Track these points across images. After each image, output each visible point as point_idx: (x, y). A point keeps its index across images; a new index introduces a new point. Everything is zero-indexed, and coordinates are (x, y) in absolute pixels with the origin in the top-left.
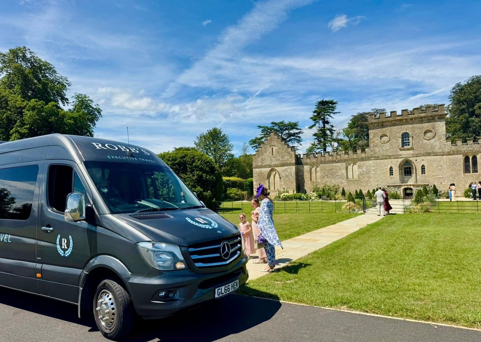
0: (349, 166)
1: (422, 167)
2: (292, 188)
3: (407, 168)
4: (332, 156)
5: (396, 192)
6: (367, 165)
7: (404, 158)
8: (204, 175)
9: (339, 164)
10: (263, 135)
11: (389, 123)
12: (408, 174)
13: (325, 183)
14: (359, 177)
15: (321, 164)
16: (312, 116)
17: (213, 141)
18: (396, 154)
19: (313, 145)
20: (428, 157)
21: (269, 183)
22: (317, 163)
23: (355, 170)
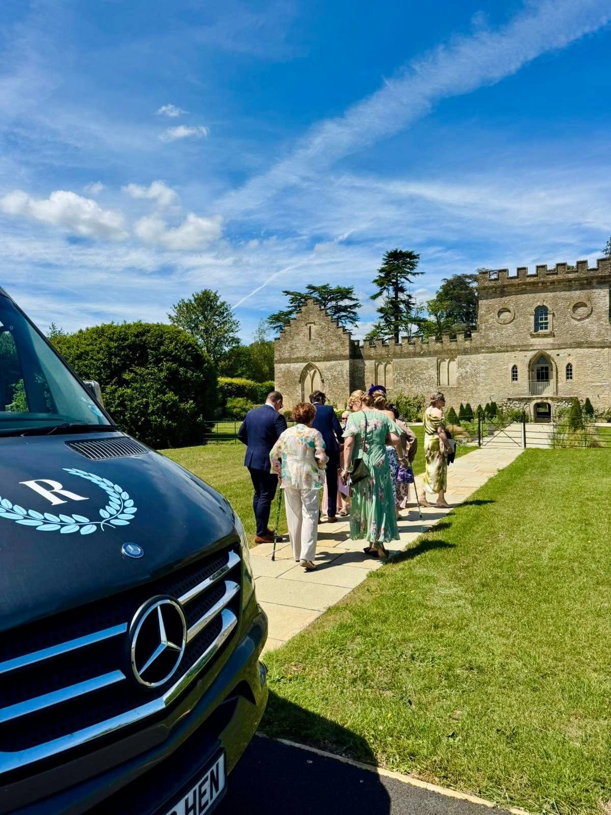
0: (442, 363)
1: (567, 367)
2: (343, 399)
3: (542, 368)
4: (414, 344)
5: (523, 409)
6: (472, 361)
7: (537, 351)
8: (182, 370)
9: (425, 359)
10: (293, 308)
11: (513, 289)
12: (543, 378)
13: (400, 392)
14: (459, 383)
15: (395, 358)
16: (377, 278)
17: (203, 314)
18: (525, 343)
19: (378, 327)
20: (578, 349)
21: (303, 389)
22: (388, 357)
23: (452, 371)
